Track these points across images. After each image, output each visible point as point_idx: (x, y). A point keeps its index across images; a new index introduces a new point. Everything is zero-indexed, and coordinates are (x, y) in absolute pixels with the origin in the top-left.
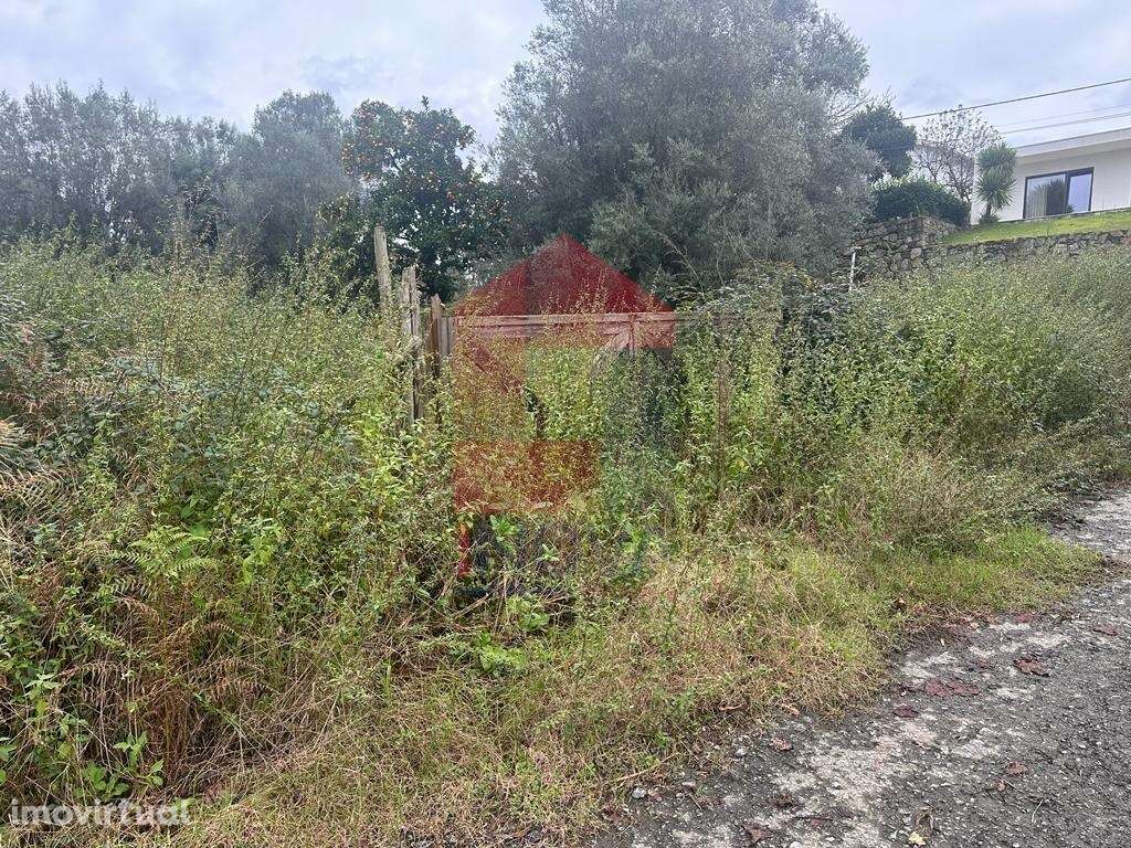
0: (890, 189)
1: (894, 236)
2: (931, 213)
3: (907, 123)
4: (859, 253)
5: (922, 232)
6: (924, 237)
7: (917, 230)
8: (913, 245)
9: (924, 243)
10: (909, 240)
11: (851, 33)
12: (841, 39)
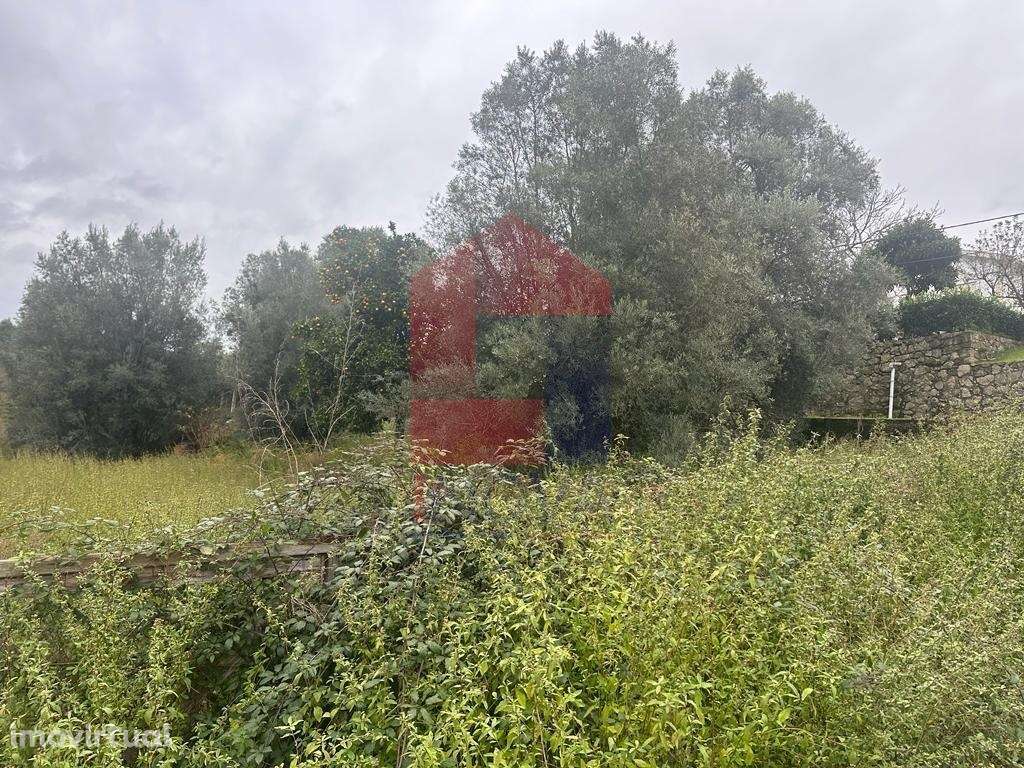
0: (931, 302)
1: (938, 352)
2: (980, 326)
3: (949, 234)
4: (898, 369)
5: (968, 348)
6: (972, 353)
7: (963, 345)
8: (959, 362)
9: (972, 360)
10: (955, 355)
11: (857, 145)
12: (845, 150)
